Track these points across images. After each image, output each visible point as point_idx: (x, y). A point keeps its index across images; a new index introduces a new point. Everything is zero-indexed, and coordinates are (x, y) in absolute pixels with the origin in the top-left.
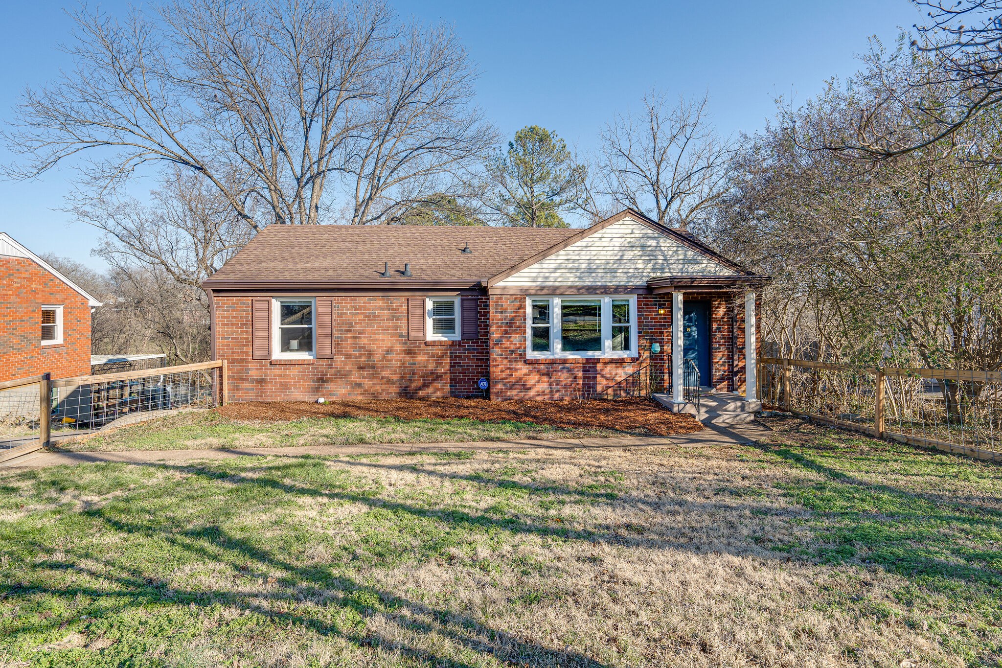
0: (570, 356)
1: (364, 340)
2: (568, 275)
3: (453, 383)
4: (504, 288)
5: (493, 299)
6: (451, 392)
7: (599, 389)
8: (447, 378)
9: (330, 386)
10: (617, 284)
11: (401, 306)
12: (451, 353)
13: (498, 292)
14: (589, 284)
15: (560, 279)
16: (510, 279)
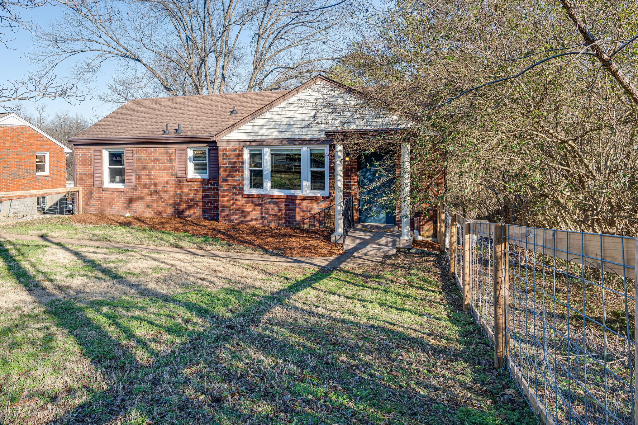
0: (276, 192)
1: (152, 177)
2: (273, 130)
3: (204, 208)
4: (228, 141)
5: (220, 149)
6: (203, 215)
7: (298, 218)
8: (201, 204)
9: (134, 205)
10: (310, 136)
11: (172, 154)
12: (203, 187)
13: (225, 144)
14: (289, 137)
15: (266, 134)
16: (231, 134)
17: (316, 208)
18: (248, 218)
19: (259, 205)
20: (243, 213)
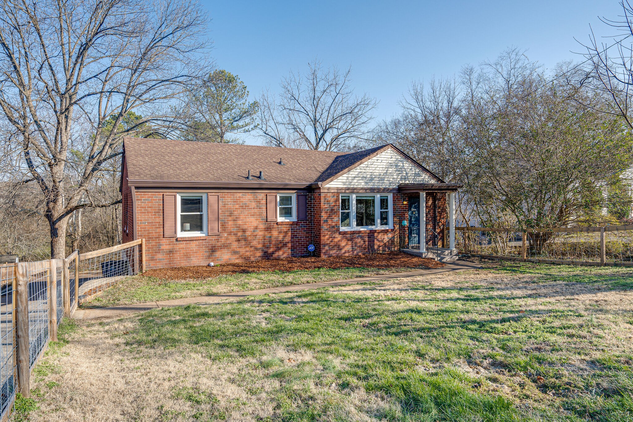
1: (240, 222)
2: (361, 181)
3: (293, 248)
4: (329, 189)
5: (322, 195)
6: (292, 254)
8: (289, 245)
9: (217, 254)
10: (384, 186)
11: (262, 199)
12: (292, 229)
13: (326, 191)
14: (371, 187)
15: (357, 184)
16: (332, 183)
17: (386, 238)
18: (343, 251)
19: (351, 240)
20: (339, 248)
